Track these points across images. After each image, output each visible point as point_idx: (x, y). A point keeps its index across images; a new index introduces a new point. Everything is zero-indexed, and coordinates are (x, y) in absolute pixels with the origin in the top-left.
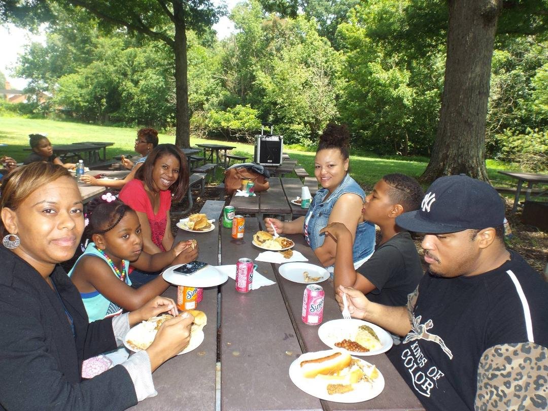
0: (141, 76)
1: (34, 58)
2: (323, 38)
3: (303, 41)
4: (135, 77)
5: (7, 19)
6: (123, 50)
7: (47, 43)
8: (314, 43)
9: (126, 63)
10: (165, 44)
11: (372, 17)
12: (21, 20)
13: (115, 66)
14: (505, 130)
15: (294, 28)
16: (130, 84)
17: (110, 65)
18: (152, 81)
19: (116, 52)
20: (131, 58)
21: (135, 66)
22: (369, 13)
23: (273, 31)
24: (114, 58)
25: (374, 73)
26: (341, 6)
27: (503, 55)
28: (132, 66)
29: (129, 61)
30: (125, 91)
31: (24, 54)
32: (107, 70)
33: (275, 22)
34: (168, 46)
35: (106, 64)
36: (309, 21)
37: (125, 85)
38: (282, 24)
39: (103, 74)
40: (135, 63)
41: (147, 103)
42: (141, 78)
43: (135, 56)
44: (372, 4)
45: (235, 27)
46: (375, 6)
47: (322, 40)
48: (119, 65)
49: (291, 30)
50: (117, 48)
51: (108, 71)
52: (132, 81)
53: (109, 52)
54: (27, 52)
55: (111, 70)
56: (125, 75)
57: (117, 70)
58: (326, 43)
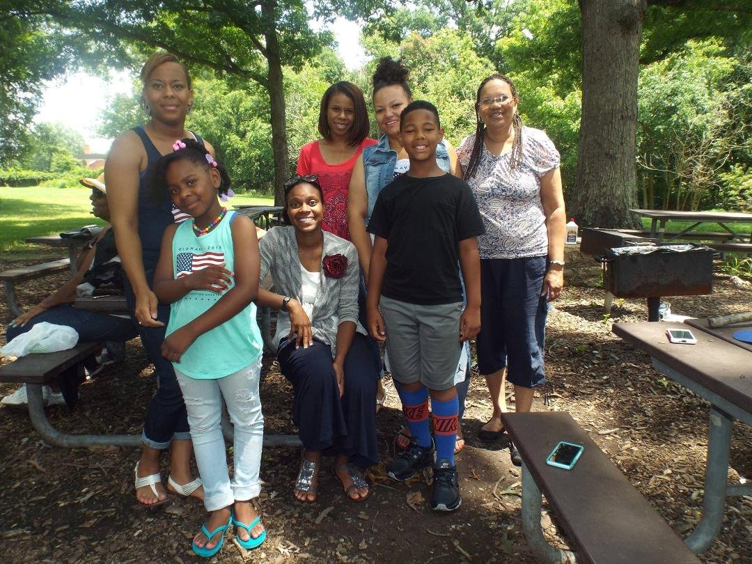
0: (248, 126)
1: (117, 111)
2: (482, 59)
3: (455, 64)
4: (241, 128)
5: (77, 68)
6: (225, 94)
7: (133, 91)
8: (470, 67)
9: (230, 110)
10: (258, 85)
11: (543, 27)
12: (94, 68)
13: (216, 115)
14: (732, 166)
15: (443, 48)
16: (234, 138)
17: (208, 114)
18: (261, 132)
19: (216, 97)
20: (236, 104)
21: (241, 113)
22: (538, 21)
23: (415, 55)
24: (215, 105)
25: (545, 100)
26: (507, 14)
27: (727, 63)
28: (237, 114)
29: (233, 108)
30: (229, 146)
31: (105, 109)
32: (205, 121)
33: (416, 43)
34: (261, 86)
35: (204, 114)
36: (462, 38)
37: (229, 139)
38: (426, 45)
39: (201, 126)
40: (240, 110)
41: (257, 161)
42: (249, 128)
43: (241, 101)
44: (541, 9)
45: (366, 53)
46: (546, 11)
47: (481, 62)
48: (221, 113)
49: (439, 51)
50: (218, 92)
51: (207, 122)
52: (238, 133)
53: (208, 98)
54: (109, 104)
55: (211, 120)
56: (228, 125)
57: (218, 120)
58: (487, 66)
